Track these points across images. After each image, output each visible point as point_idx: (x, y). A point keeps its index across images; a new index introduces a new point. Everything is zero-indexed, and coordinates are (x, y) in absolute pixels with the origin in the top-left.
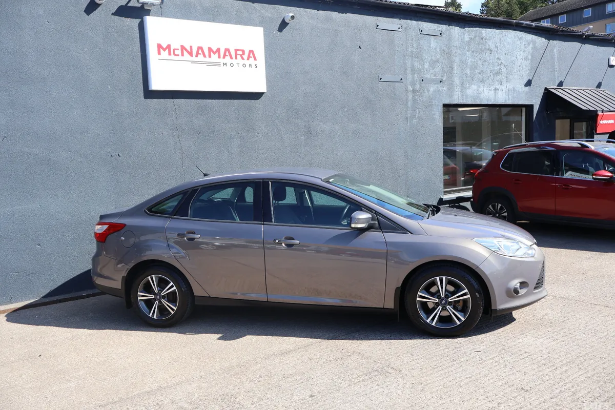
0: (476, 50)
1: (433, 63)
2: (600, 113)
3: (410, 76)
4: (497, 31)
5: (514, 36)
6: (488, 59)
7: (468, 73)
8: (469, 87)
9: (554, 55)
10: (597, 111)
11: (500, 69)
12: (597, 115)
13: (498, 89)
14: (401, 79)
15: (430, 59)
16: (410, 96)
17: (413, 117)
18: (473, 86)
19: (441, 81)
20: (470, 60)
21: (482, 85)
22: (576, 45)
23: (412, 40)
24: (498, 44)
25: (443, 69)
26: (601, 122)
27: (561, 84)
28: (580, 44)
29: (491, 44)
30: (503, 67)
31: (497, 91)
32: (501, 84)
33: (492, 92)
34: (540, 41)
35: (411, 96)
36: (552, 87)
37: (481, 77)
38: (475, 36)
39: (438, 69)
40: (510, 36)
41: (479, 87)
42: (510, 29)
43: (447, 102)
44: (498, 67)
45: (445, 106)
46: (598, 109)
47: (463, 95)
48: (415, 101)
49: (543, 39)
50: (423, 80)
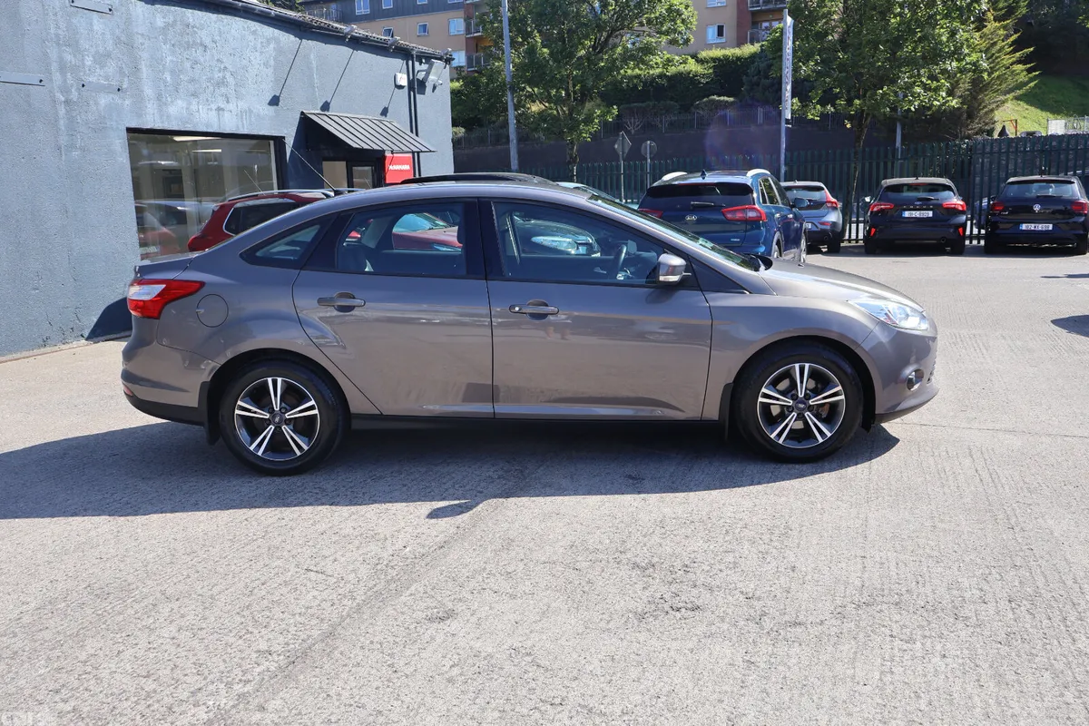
0: (178, 43)
1: (102, 59)
2: (388, 154)
3: (57, 77)
4: (214, 17)
5: (243, 27)
6: (202, 60)
7: (168, 79)
8: (172, 102)
9: (311, 63)
10: (384, 151)
11: (224, 77)
12: (384, 158)
13: (223, 110)
14: (41, 81)
15: (93, 50)
16: (62, 111)
17: (72, 146)
18: (180, 102)
19: (119, 90)
20: (169, 58)
21: (194, 102)
22: (344, 51)
23: (55, 14)
24: (217, 38)
25: (121, 68)
26: (391, 167)
27: (326, 107)
28: (351, 50)
29: (204, 36)
30: (228, 75)
31: (221, 112)
32: (228, 102)
33: (214, 113)
34: (288, 39)
35: (64, 111)
36: (313, 111)
37: (191, 87)
38: (175, 21)
39: (111, 68)
40: (236, 26)
41: (190, 104)
42: (235, 16)
43: (133, 125)
44: (220, 75)
45: (129, 130)
46: (385, 147)
47: (161, 116)
48: (71, 120)
49: (292, 37)
50: (83, 86)
